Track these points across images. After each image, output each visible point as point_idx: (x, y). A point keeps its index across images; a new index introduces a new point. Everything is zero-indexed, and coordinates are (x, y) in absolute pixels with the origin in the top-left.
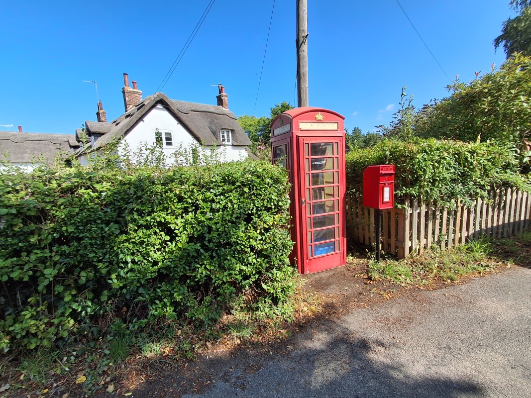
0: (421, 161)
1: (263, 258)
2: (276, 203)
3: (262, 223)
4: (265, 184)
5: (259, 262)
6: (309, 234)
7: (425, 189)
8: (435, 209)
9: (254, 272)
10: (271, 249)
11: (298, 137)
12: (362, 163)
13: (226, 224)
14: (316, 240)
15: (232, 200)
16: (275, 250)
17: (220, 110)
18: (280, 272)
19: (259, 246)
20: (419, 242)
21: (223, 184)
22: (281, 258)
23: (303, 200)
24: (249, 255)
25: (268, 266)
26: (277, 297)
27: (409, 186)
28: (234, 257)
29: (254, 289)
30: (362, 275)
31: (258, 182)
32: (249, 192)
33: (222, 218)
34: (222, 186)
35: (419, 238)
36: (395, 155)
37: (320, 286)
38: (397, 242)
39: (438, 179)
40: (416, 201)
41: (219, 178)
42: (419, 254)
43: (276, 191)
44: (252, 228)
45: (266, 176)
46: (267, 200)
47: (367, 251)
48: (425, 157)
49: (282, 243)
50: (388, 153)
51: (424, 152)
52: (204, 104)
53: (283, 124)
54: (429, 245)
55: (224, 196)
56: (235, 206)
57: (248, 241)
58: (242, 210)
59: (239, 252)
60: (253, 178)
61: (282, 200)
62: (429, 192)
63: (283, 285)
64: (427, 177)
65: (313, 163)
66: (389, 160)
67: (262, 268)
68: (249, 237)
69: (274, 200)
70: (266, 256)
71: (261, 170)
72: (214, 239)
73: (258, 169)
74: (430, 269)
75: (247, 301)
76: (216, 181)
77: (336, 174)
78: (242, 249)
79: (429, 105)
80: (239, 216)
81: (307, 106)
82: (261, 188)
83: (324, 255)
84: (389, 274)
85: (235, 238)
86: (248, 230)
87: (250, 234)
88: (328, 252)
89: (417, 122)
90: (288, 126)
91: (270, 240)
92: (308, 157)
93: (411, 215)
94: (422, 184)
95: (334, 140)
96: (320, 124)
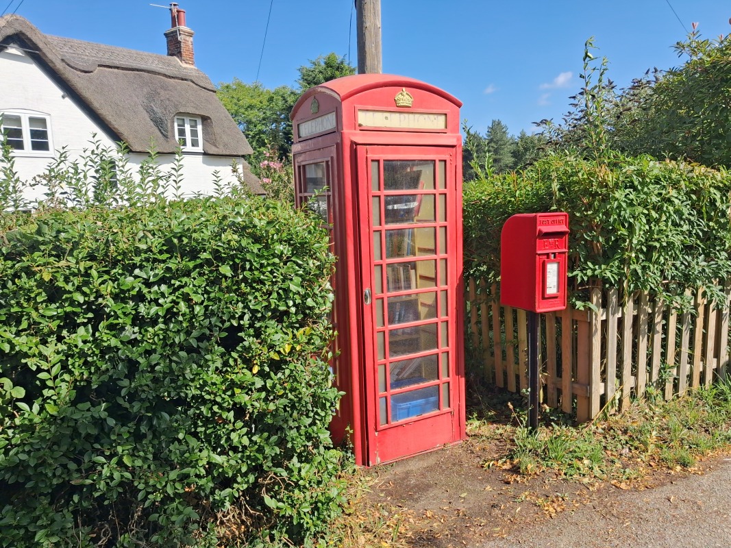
0: (624, 205)
1: (266, 434)
2: (298, 301)
3: (265, 350)
4: (274, 256)
5: (256, 443)
6: (380, 370)
7: (632, 267)
8: (653, 309)
9: (244, 469)
10: (285, 411)
11: (354, 145)
12: (500, 206)
13: (174, 353)
14: (398, 383)
15: (188, 294)
16: (295, 414)
17: (175, 66)
18: (308, 466)
19: (256, 404)
20: (621, 383)
21: (165, 256)
22: (310, 430)
23: (367, 291)
24: (230, 427)
25: (278, 450)
26: (300, 525)
27: (601, 259)
28: (195, 435)
29: (246, 509)
30: (500, 462)
31: (256, 251)
32: (233, 277)
33: (164, 338)
34: (164, 261)
35: (619, 376)
36: (570, 190)
37: (404, 492)
38: (576, 386)
39: (657, 245)
40: (613, 294)
41: (156, 242)
42: (619, 410)
43: (301, 272)
44: (239, 361)
45: (275, 237)
46: (278, 293)
47: (511, 407)
48: (631, 197)
49: (314, 395)
50: (555, 186)
51: (630, 187)
52: (133, 51)
53: (318, 114)
54: (642, 390)
55: (170, 286)
56: (197, 309)
57: (229, 393)
58: (214, 320)
59: (207, 422)
60: (244, 243)
61: (315, 295)
62: (640, 274)
63: (314, 495)
64: (635, 241)
65: (390, 207)
66: (559, 202)
67: (265, 458)
68: (232, 385)
69: (294, 294)
70: (274, 429)
71: (263, 223)
72: (144, 391)
73: (256, 221)
74: (641, 442)
75: (228, 539)
76: (149, 250)
77: (441, 232)
78: (214, 414)
79: (644, 81)
80: (208, 332)
81: (379, 72)
82: (262, 265)
83: (414, 418)
84: (556, 457)
85: (196, 388)
86: (230, 366)
87: (234, 377)
88: (424, 411)
89: (618, 117)
90: (332, 117)
91: (285, 389)
92: (378, 193)
93: (605, 324)
94: (625, 256)
95: (437, 153)
96: (406, 115)
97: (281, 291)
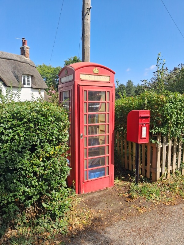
0: (169, 108)
1: (44, 182)
2: (56, 137)
3: (44, 153)
4: (49, 121)
5: (40, 185)
6: (85, 161)
7: (171, 129)
8: (178, 144)
9: (36, 193)
10: (51, 174)
11: (79, 85)
12: (128, 107)
13: (13, 153)
14: (91, 166)
15: (19, 133)
16: (54, 175)
17: (23, 59)
18: (58, 193)
19: (41, 171)
20: (167, 169)
21: (11, 120)
22: (59, 181)
23: (81, 134)
24: (32, 179)
25: (48, 187)
26: (55, 214)
27: (161, 126)
28: (19, 181)
29: (36, 207)
30: (125, 194)
31: (42, 119)
32: (34, 128)
33: (10, 148)
34: (11, 122)
35: (167, 166)
36: (151, 103)
37: (92, 203)
38: (152, 169)
39: (180, 122)
40: (165, 138)
41: (8, 115)
42: (166, 178)
43: (58, 127)
44: (35, 156)
45: (49, 115)
46: (50, 134)
47: (129, 175)
48: (171, 106)
49: (61, 169)
50: (146, 101)
51: (171, 102)
52: (9, 53)
54: (174, 171)
55: (13, 130)
56: (22, 138)
57: (32, 167)
58: (27, 142)
59: (24, 177)
60: (38, 116)
61: (62, 135)
62: (174, 132)
63: (60, 203)
64: (172, 121)
65: (90, 106)
66: (147, 107)
67: (43, 190)
68: (33, 164)
69: (55, 134)
70: (46, 180)
71: (46, 110)
72: (2, 165)
73: (43, 109)
74: (173, 189)
75: (30, 218)
76: (6, 117)
77: (107, 116)
78: (26, 174)
79: (178, 68)
80: (25, 146)
81: (89, 61)
82: (44, 124)
83: (96, 178)
84: (144, 193)
85: (20, 165)
86: (32, 158)
87: (33, 162)
88: (100, 176)
89: (169, 80)
90: (72, 76)
91: (51, 166)
92: (86, 101)
93: (162, 148)
94: (169, 126)
95: (106, 89)
96: (97, 76)
97: (51, 133)
